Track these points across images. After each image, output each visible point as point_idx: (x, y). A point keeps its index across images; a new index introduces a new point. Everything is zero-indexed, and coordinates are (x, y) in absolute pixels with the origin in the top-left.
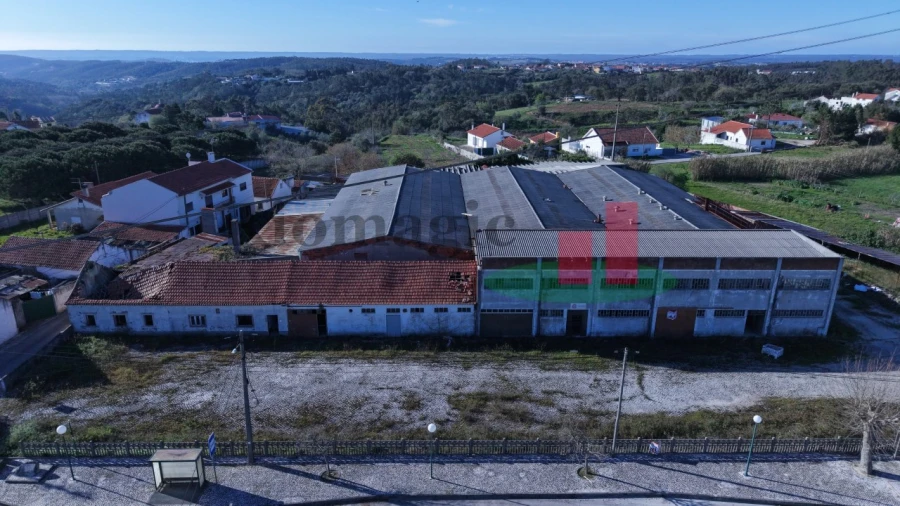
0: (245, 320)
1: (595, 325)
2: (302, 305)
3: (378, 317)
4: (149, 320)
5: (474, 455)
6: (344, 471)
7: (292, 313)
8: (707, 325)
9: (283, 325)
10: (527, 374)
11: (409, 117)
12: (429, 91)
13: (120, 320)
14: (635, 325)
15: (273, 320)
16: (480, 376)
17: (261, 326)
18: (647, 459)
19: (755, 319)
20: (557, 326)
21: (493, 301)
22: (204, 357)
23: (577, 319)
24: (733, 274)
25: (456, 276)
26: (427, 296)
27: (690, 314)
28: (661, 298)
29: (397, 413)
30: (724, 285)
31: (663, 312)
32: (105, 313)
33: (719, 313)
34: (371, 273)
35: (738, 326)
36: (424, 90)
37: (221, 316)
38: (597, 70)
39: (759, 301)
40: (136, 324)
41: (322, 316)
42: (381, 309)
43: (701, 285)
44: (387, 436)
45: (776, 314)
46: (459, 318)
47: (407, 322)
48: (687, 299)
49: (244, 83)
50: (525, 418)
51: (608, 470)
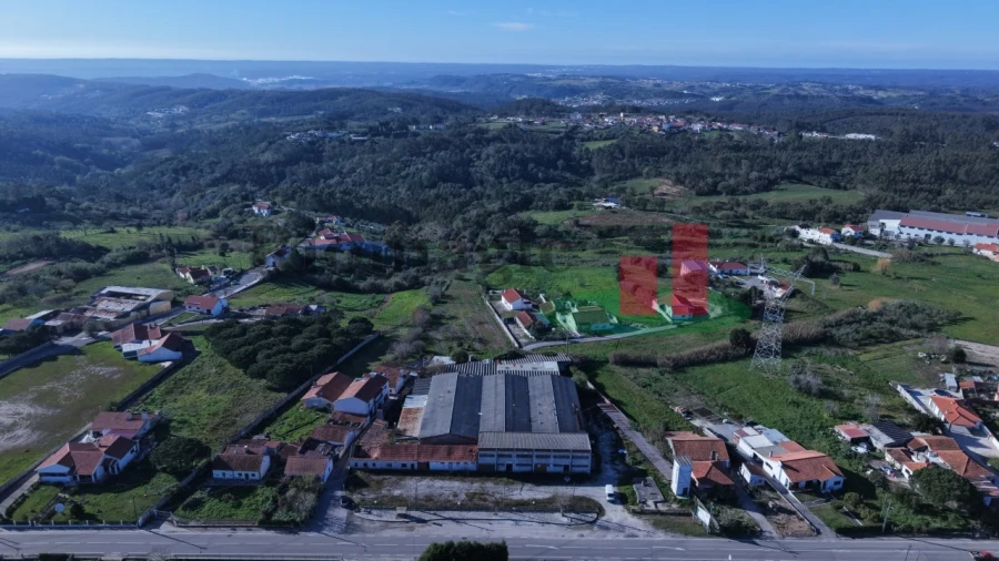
0: (404, 465)
1: (515, 468)
2: (422, 460)
3: (446, 465)
4: (374, 465)
5: (469, 509)
6: (438, 513)
7: (419, 463)
8: (551, 469)
9: (416, 467)
10: (490, 485)
11: (467, 216)
12: (488, 156)
13: (365, 465)
14: (527, 469)
15: (413, 465)
16: (476, 486)
17: (409, 467)
18: (511, 511)
19: (566, 467)
20: (503, 469)
21: (483, 461)
22: (394, 478)
23: (509, 466)
24: (557, 454)
25: (471, 451)
26: (462, 458)
27: (545, 466)
28: (535, 461)
29: (451, 498)
30: (555, 457)
31: (536, 465)
32: (361, 462)
33: (555, 465)
34: (443, 449)
35: (561, 469)
36: (483, 156)
37: (397, 463)
38: (655, 129)
39: (566, 462)
40: (370, 466)
41: (428, 464)
42: (447, 463)
43: (548, 457)
44: (448, 504)
45: (572, 466)
46: (471, 466)
47: (455, 467)
48: (544, 461)
49: (309, 139)
50: (485, 500)
51: (501, 514)
